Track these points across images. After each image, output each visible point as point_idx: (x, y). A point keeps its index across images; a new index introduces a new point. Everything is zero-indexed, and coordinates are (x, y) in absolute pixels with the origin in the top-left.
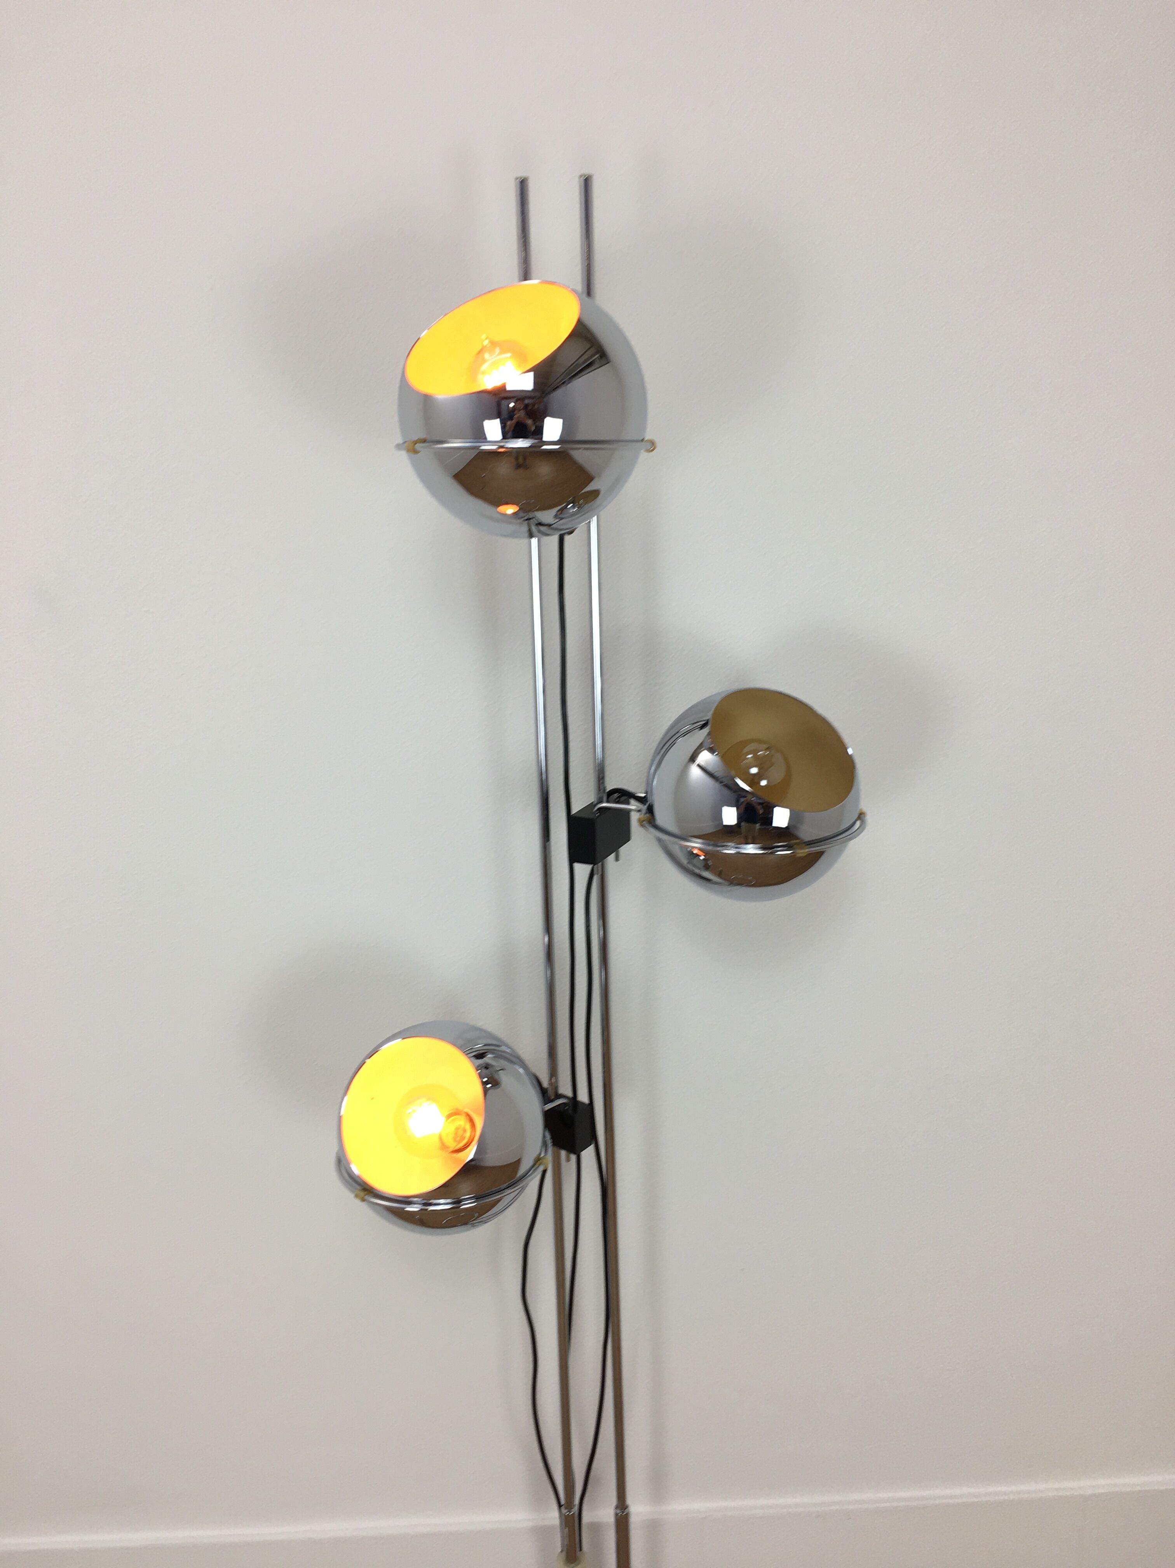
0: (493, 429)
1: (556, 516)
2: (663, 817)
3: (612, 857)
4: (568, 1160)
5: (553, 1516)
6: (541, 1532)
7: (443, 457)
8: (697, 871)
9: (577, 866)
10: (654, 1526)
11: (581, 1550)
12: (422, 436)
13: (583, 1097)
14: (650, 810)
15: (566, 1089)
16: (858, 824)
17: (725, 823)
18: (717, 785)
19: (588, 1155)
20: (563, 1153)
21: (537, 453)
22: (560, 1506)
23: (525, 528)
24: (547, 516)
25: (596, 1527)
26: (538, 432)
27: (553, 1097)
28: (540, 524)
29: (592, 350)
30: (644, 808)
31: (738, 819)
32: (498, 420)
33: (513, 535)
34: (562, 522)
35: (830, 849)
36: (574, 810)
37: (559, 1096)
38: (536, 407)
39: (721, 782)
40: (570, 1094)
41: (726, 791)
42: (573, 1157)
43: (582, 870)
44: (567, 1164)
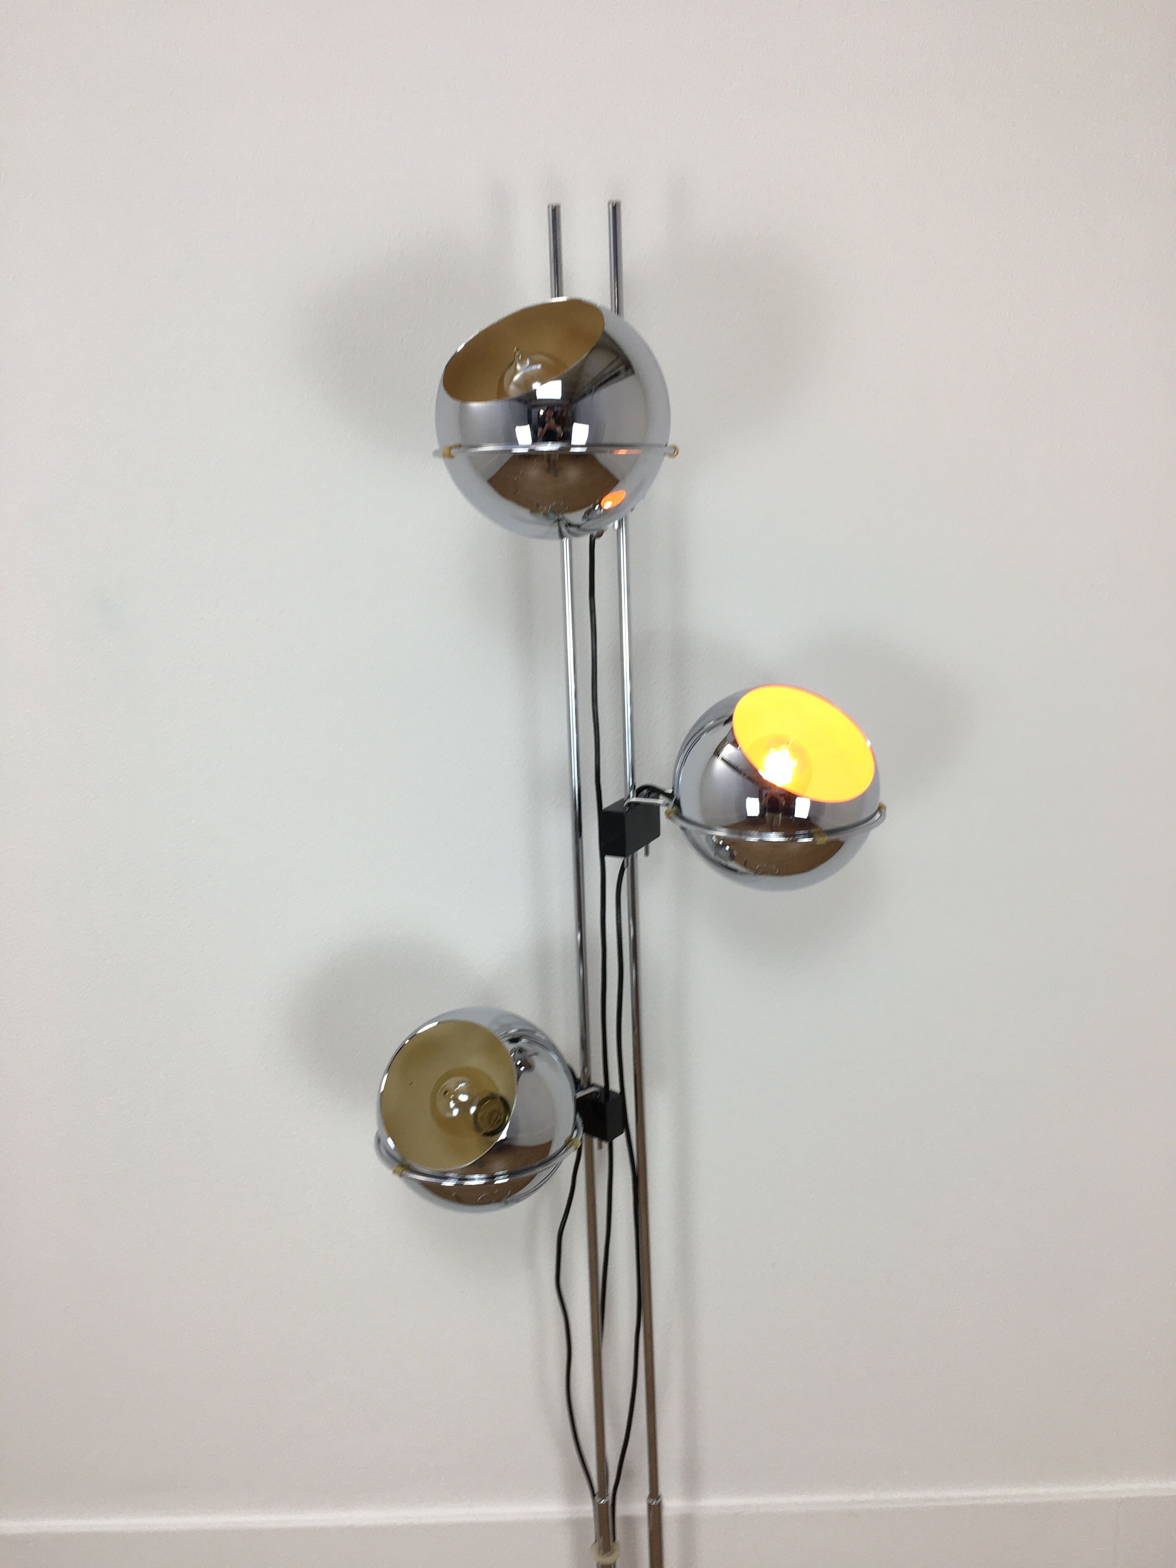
0: (524, 434)
1: (584, 517)
2: (689, 809)
3: (642, 851)
4: (600, 1147)
5: (587, 1509)
6: (575, 1524)
7: (476, 461)
8: (723, 862)
9: (608, 859)
10: (688, 1521)
11: (614, 1539)
12: (457, 441)
13: (615, 1087)
14: (677, 803)
15: (598, 1079)
16: (878, 815)
17: (748, 814)
18: (740, 778)
19: (620, 1142)
20: (595, 1141)
21: (566, 457)
22: (594, 1495)
23: (556, 529)
24: (576, 517)
25: (630, 1521)
26: (567, 437)
27: (585, 1086)
28: (569, 525)
29: (618, 362)
30: (672, 803)
31: (761, 810)
32: (529, 426)
33: (544, 537)
34: (591, 522)
35: (850, 839)
36: (605, 805)
37: (590, 1085)
38: (564, 414)
39: (744, 775)
40: (602, 1083)
41: (748, 783)
42: (605, 1145)
43: (613, 863)
44: (600, 1154)
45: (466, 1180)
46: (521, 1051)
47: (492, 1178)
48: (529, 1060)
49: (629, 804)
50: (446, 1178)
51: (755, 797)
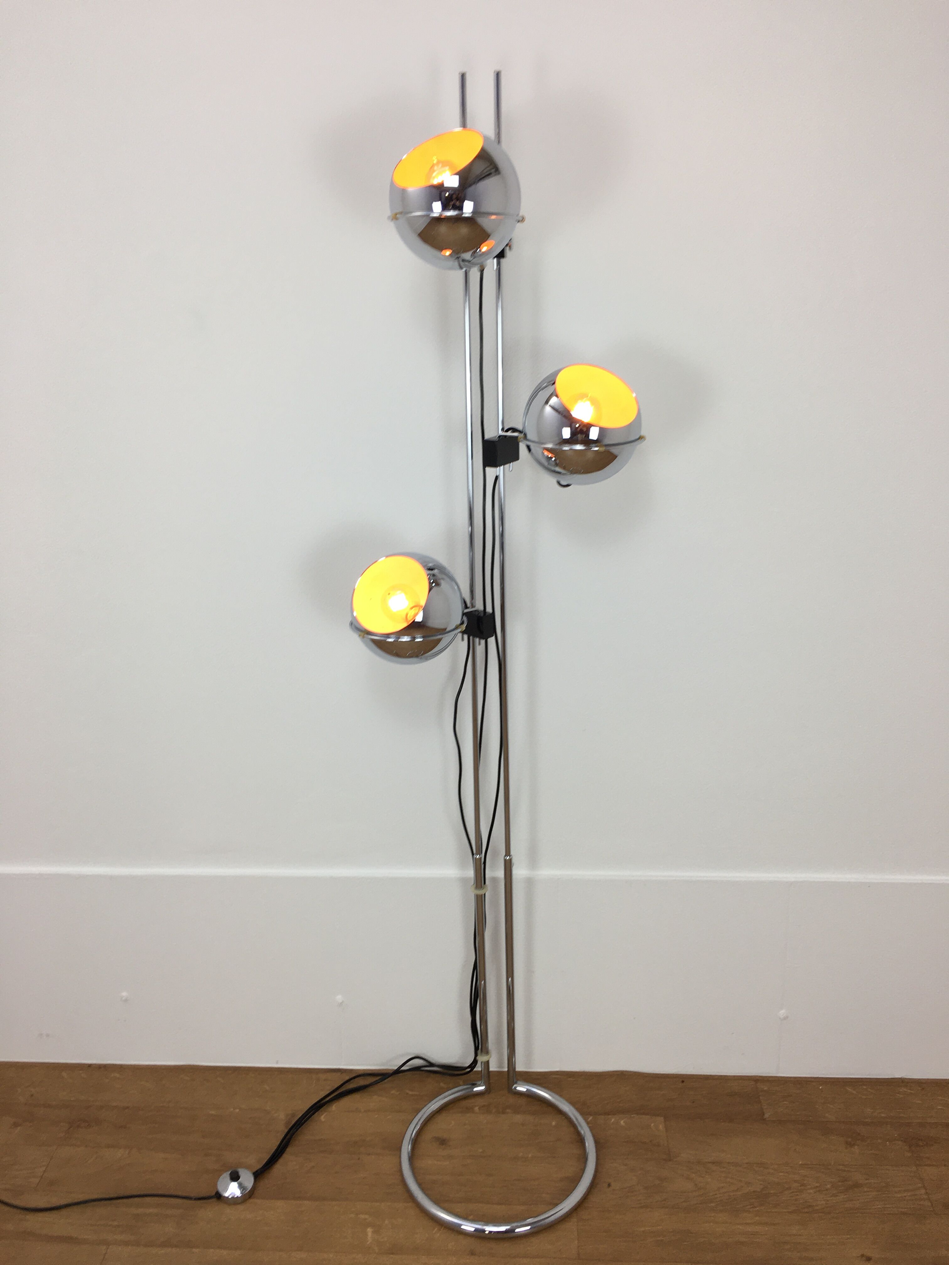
0: (437, 207)
1: (471, 255)
2: (531, 434)
4: (480, 644)
5: (470, 873)
6: (463, 880)
7: (411, 222)
8: (552, 468)
9: (487, 469)
10: (530, 882)
11: (485, 883)
12: (400, 210)
13: (489, 609)
14: (526, 437)
15: (480, 604)
17: (564, 438)
18: (560, 416)
19: (491, 640)
20: (477, 640)
21: (459, 219)
22: (473, 854)
23: (456, 263)
24: (467, 256)
25: (495, 880)
26: (460, 208)
27: (471, 607)
28: (463, 261)
29: (491, 167)
30: (523, 436)
31: (571, 435)
32: (440, 202)
34: (475, 259)
36: (486, 438)
37: (475, 607)
38: (460, 195)
39: (562, 414)
40: (482, 608)
41: (564, 419)
42: (483, 642)
43: (491, 472)
44: (480, 649)
46: (434, 575)
47: (414, 638)
48: (438, 581)
49: (500, 436)
51: (569, 427)
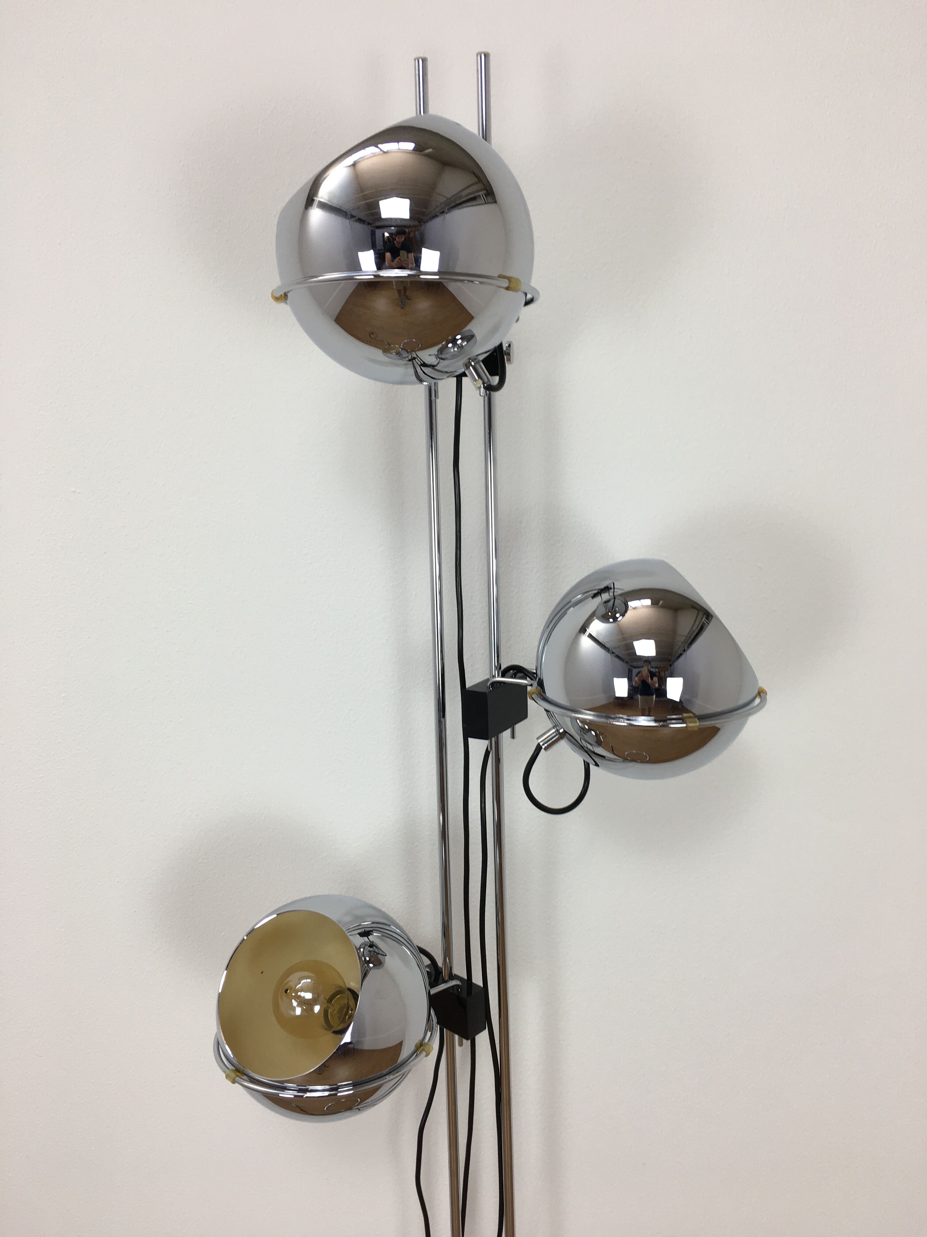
2: (553, 690)
3: (507, 733)
4: (461, 1044)
9: (472, 742)
13: (477, 980)
14: (541, 684)
15: (460, 970)
16: (758, 701)
19: (482, 1038)
20: (457, 1037)
27: (447, 978)
30: (535, 683)
35: (726, 725)
36: (468, 684)
37: (452, 977)
40: (463, 975)
42: (467, 1040)
43: (478, 746)
44: (462, 1051)
45: (307, 1091)
48: (380, 955)
49: (493, 684)
50: (284, 1089)
